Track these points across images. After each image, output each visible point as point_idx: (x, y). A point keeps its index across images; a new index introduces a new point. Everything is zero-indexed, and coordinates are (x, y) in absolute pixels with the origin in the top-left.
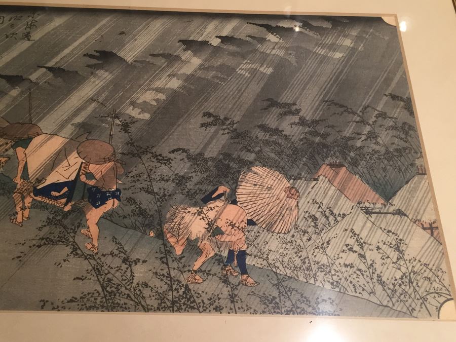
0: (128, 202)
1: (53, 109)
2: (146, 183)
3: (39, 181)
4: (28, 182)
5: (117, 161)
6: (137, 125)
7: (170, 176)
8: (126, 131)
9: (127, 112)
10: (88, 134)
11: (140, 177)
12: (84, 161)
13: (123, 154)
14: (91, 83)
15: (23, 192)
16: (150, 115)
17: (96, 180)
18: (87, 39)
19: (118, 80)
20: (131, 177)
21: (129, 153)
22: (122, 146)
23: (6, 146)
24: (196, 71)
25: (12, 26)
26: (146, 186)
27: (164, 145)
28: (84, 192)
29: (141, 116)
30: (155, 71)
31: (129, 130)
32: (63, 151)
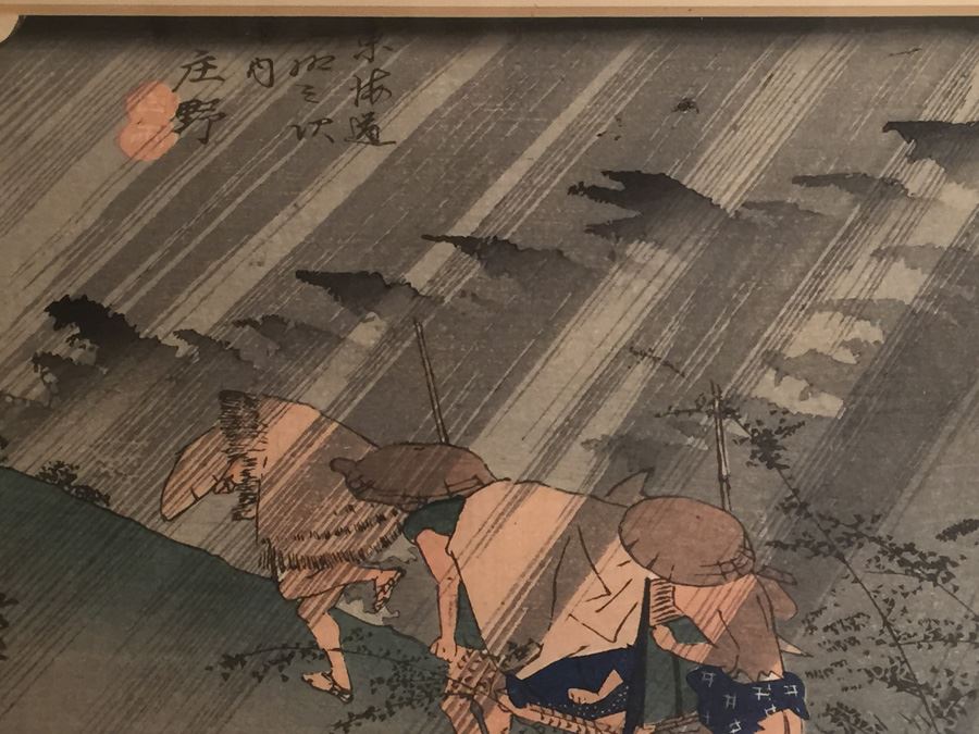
0: (834, 720)
1: (510, 392)
2: (882, 649)
3: (520, 650)
4: (484, 657)
5: (762, 573)
6: (803, 438)
7: (957, 623)
8: (771, 464)
9: (760, 392)
10: (644, 475)
11: (857, 628)
12: (652, 576)
13: (777, 544)
14: (616, 292)
15: (475, 689)
16: (840, 403)
17: (709, 642)
18: (570, 131)
19: (706, 277)
20: (826, 629)
21: (798, 542)
22: (770, 516)
23: (380, 529)
24: (967, 234)
25: (308, 92)
26: (885, 664)
27: (913, 509)
28: (678, 691)
29: (809, 407)
30: (826, 241)
31: (778, 456)
32: (575, 542)
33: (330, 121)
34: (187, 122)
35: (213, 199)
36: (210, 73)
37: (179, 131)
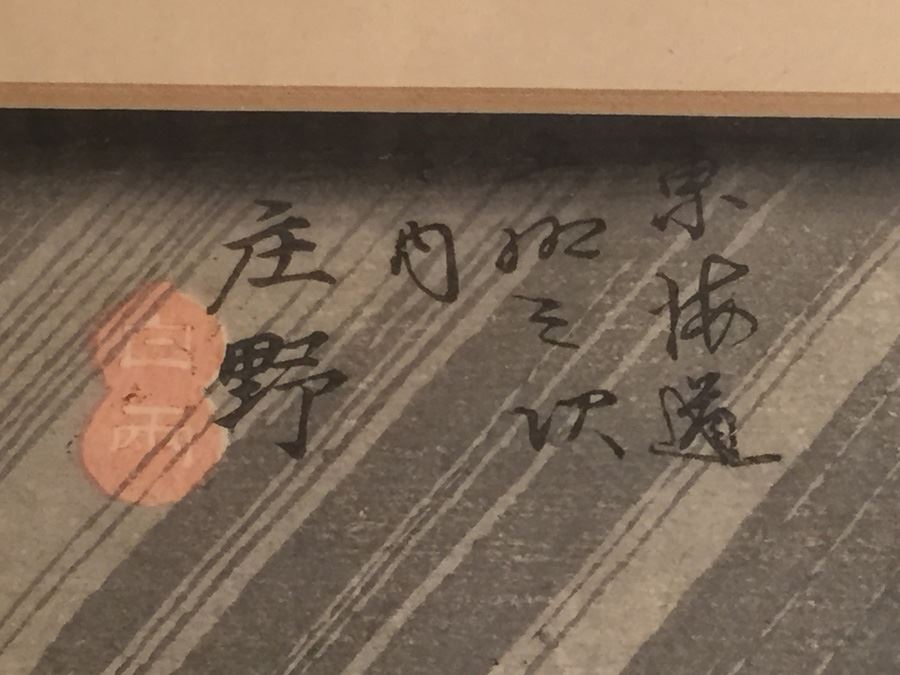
25: (547, 315)
33: (609, 398)
34: (249, 394)
35: (326, 617)
36: (299, 263)
37: (229, 421)
